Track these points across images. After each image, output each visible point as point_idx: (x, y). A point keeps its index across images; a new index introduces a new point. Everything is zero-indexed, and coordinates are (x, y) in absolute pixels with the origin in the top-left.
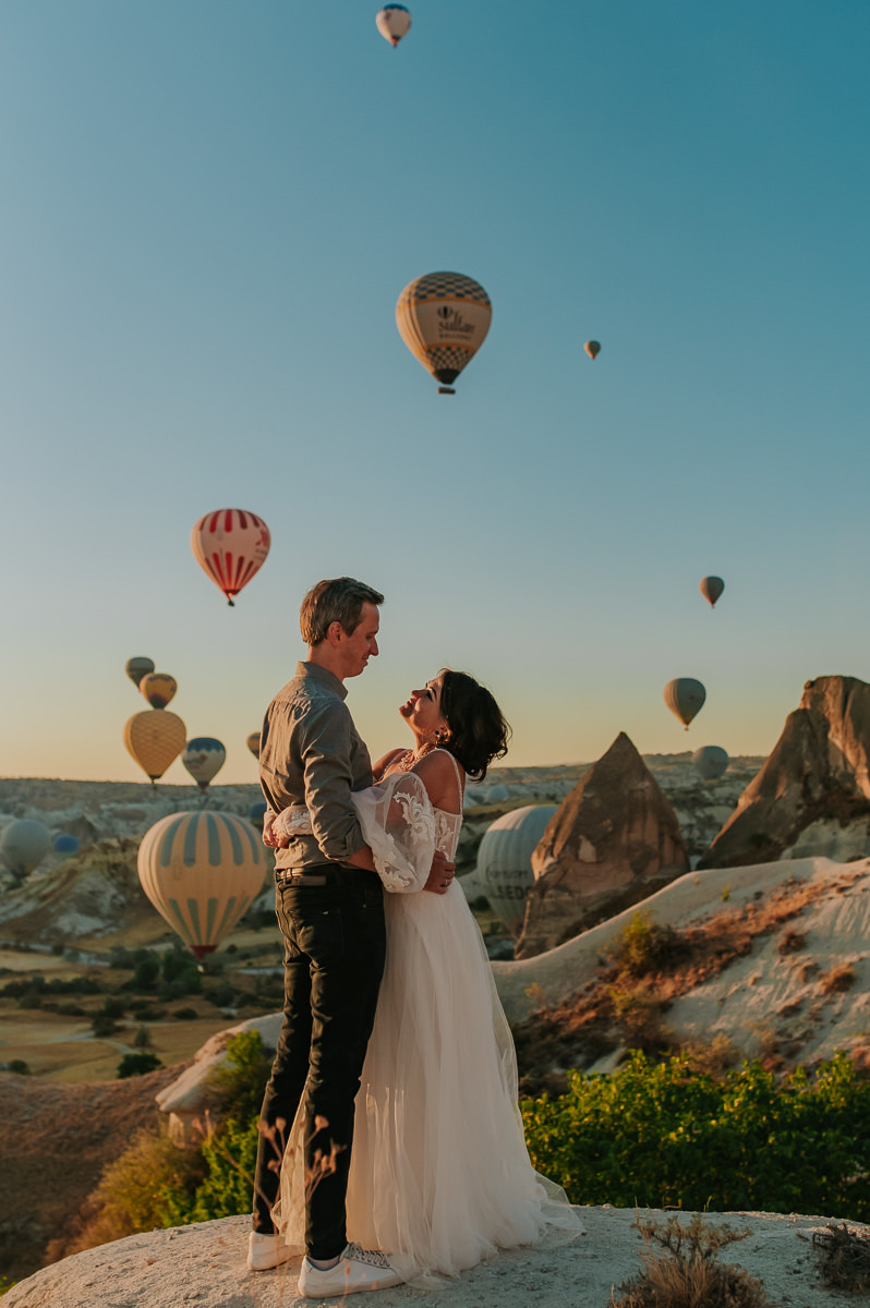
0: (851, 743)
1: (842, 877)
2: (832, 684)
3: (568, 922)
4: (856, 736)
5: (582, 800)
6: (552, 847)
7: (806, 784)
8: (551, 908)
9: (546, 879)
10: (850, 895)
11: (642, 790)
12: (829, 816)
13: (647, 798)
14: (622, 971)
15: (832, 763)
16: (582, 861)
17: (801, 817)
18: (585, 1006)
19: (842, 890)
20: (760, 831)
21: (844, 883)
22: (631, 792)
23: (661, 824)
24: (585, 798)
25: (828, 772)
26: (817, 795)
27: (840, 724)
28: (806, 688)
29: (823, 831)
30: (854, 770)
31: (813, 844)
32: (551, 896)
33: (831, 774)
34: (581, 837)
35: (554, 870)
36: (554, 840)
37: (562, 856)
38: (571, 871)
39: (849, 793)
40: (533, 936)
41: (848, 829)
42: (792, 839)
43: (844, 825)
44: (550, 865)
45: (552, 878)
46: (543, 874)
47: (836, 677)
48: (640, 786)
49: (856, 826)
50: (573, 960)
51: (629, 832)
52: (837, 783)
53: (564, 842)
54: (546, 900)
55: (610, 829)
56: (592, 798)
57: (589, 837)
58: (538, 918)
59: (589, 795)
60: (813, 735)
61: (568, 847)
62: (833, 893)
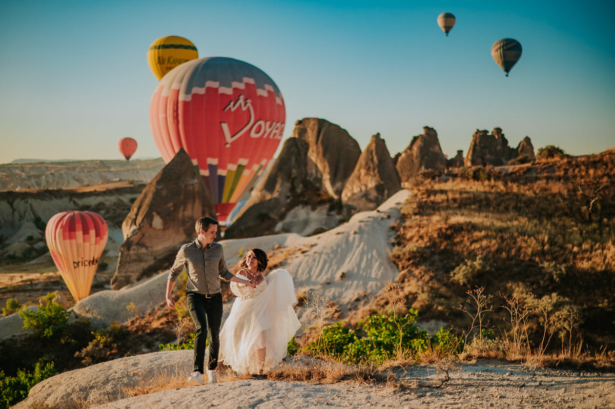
0: (321, 160)
1: (304, 245)
2: (312, 122)
3: (144, 265)
4: (324, 155)
5: (155, 190)
6: (135, 219)
7: (292, 184)
8: (134, 257)
9: (131, 239)
10: (307, 256)
11: (193, 185)
12: (305, 204)
13: (196, 189)
14: (181, 296)
15: (309, 171)
16: (154, 228)
17: (289, 204)
18: (161, 315)
19: (303, 252)
20: (264, 211)
21: (305, 249)
22: (186, 186)
23: (203, 206)
24: (157, 189)
25: (306, 176)
26: (299, 190)
27: (315, 148)
28: (297, 125)
29: (301, 212)
30: (322, 175)
31: (295, 220)
32: (134, 250)
33: (308, 178)
34: (154, 213)
35: (137, 233)
36: (137, 215)
37: (142, 225)
38: (147, 234)
39: (318, 189)
40: (123, 274)
41: (316, 212)
42: (282, 217)
43: (313, 209)
44: (134, 231)
45: (135, 239)
46: (129, 236)
47: (314, 119)
48: (191, 182)
49: (321, 210)
50: (154, 290)
51: (184, 210)
52: (311, 183)
53: (142, 217)
54: (131, 252)
55: (172, 209)
56: (162, 189)
57: (158, 214)
58: (126, 263)
59: (160, 187)
60: (299, 154)
61: (145, 220)
62: (299, 254)
